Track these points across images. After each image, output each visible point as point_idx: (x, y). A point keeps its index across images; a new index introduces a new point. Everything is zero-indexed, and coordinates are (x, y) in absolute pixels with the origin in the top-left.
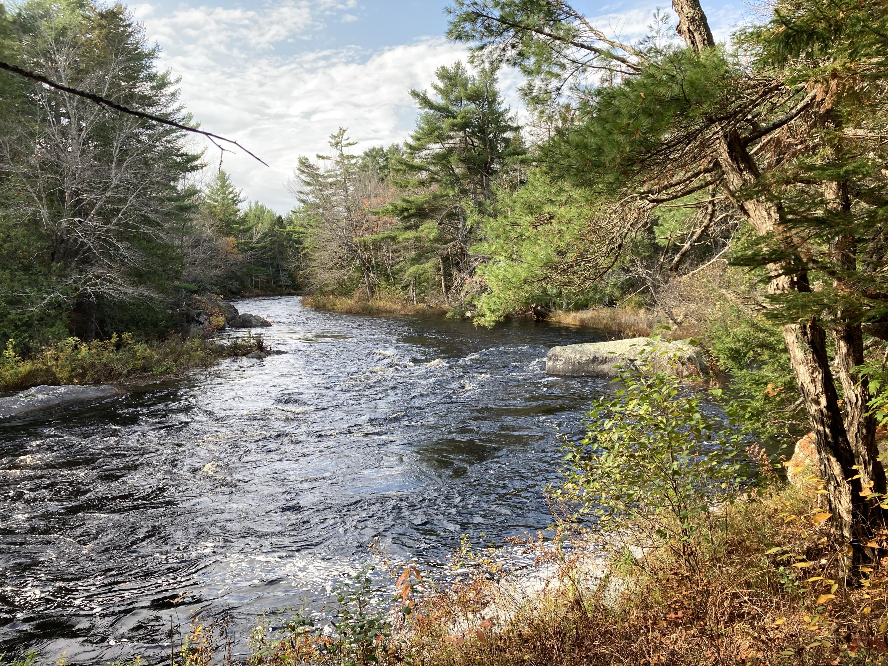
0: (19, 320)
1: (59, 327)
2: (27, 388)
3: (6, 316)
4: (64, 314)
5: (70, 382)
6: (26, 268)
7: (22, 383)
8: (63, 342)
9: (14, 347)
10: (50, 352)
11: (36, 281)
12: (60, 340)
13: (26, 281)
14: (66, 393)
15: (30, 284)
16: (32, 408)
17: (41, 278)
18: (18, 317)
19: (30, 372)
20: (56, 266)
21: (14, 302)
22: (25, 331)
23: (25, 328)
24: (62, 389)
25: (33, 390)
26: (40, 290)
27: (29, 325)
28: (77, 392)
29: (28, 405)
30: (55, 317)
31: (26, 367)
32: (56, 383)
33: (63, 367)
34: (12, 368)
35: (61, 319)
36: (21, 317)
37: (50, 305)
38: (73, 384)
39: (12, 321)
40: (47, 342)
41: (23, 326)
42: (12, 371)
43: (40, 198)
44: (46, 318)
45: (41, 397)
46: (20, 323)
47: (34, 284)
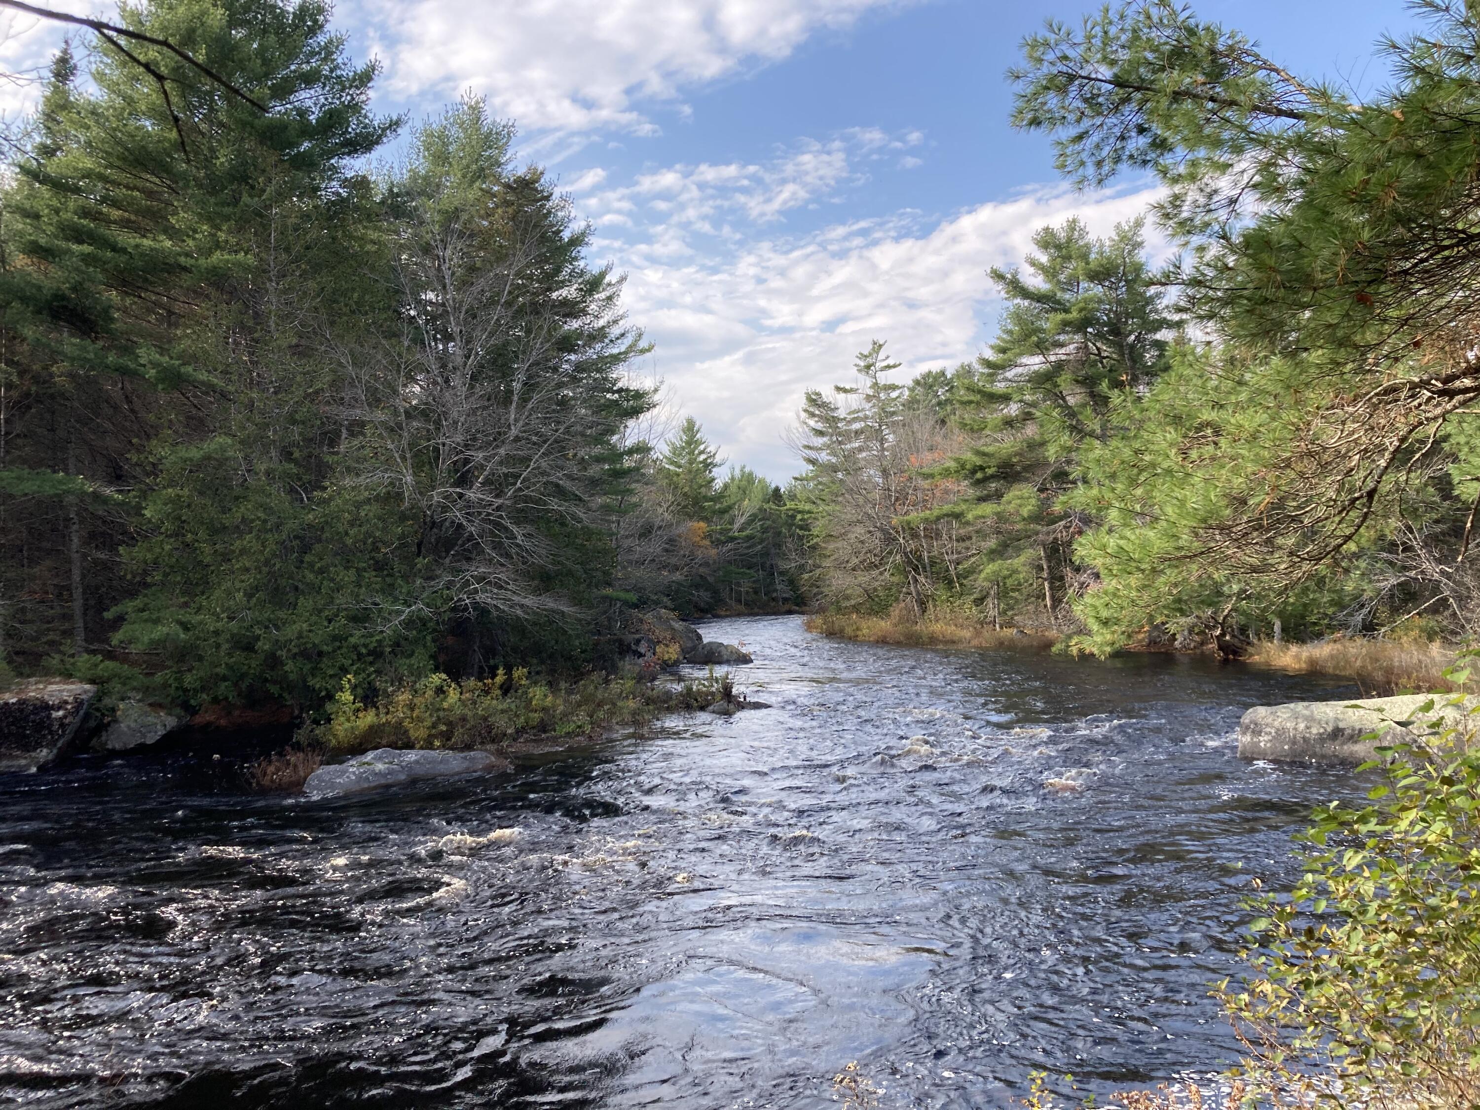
0: (365, 646)
1: (420, 658)
2: (363, 752)
3: (346, 639)
4: (429, 638)
5: (429, 746)
6: (380, 566)
7: (361, 744)
8: (423, 681)
9: (354, 688)
10: (403, 697)
11: (392, 585)
12: (419, 677)
13: (378, 587)
14: (417, 762)
15: (383, 590)
16: (366, 785)
17: (399, 581)
18: (362, 640)
19: (371, 727)
20: (421, 562)
21: (360, 618)
22: (371, 663)
23: (371, 658)
24: (411, 756)
25: (370, 756)
26: (396, 600)
27: (377, 654)
28: (433, 761)
29: (359, 777)
30: (416, 641)
31: (368, 718)
32: (409, 746)
33: (420, 720)
34: (348, 720)
35: (425, 646)
36: (368, 641)
37: (409, 623)
38: (432, 749)
39: (355, 647)
40: (401, 680)
41: (369, 655)
42: (347, 725)
43: (403, 458)
44: (403, 642)
45: (380, 767)
46: (364, 651)
47: (389, 590)
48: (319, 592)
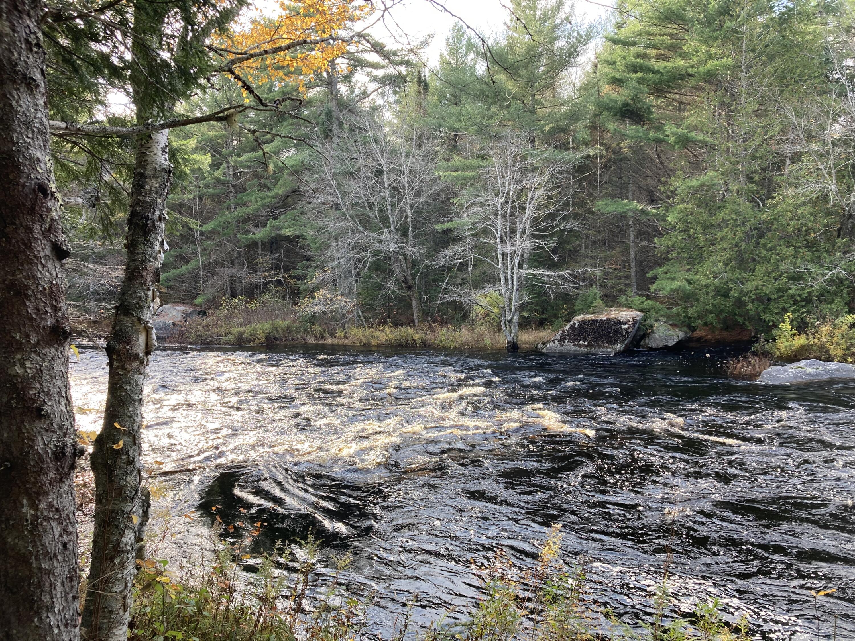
0: (799, 295)
1: (838, 304)
2: (798, 360)
3: (786, 291)
4: (845, 291)
5: (844, 359)
6: (811, 245)
7: (796, 356)
8: (841, 319)
9: (792, 321)
10: (826, 329)
11: (819, 257)
12: (837, 317)
13: (809, 258)
14: (836, 370)
15: (812, 261)
16: (800, 380)
17: (824, 254)
18: (798, 292)
19: (803, 346)
20: (840, 242)
21: (797, 278)
22: (803, 307)
23: (803, 303)
24: (832, 366)
25: (803, 363)
26: (822, 266)
27: (808, 300)
28: (849, 370)
29: (796, 376)
30: (836, 294)
31: (801, 341)
32: (830, 359)
33: (838, 344)
34: (787, 341)
35: (841, 296)
36: (801, 292)
37: (831, 281)
38: (847, 362)
39: (793, 296)
40: (824, 318)
41: (801, 301)
42: (787, 344)
43: (830, 174)
44: (826, 294)
45: (809, 370)
46: (798, 298)
47: (817, 260)
48: (769, 261)
